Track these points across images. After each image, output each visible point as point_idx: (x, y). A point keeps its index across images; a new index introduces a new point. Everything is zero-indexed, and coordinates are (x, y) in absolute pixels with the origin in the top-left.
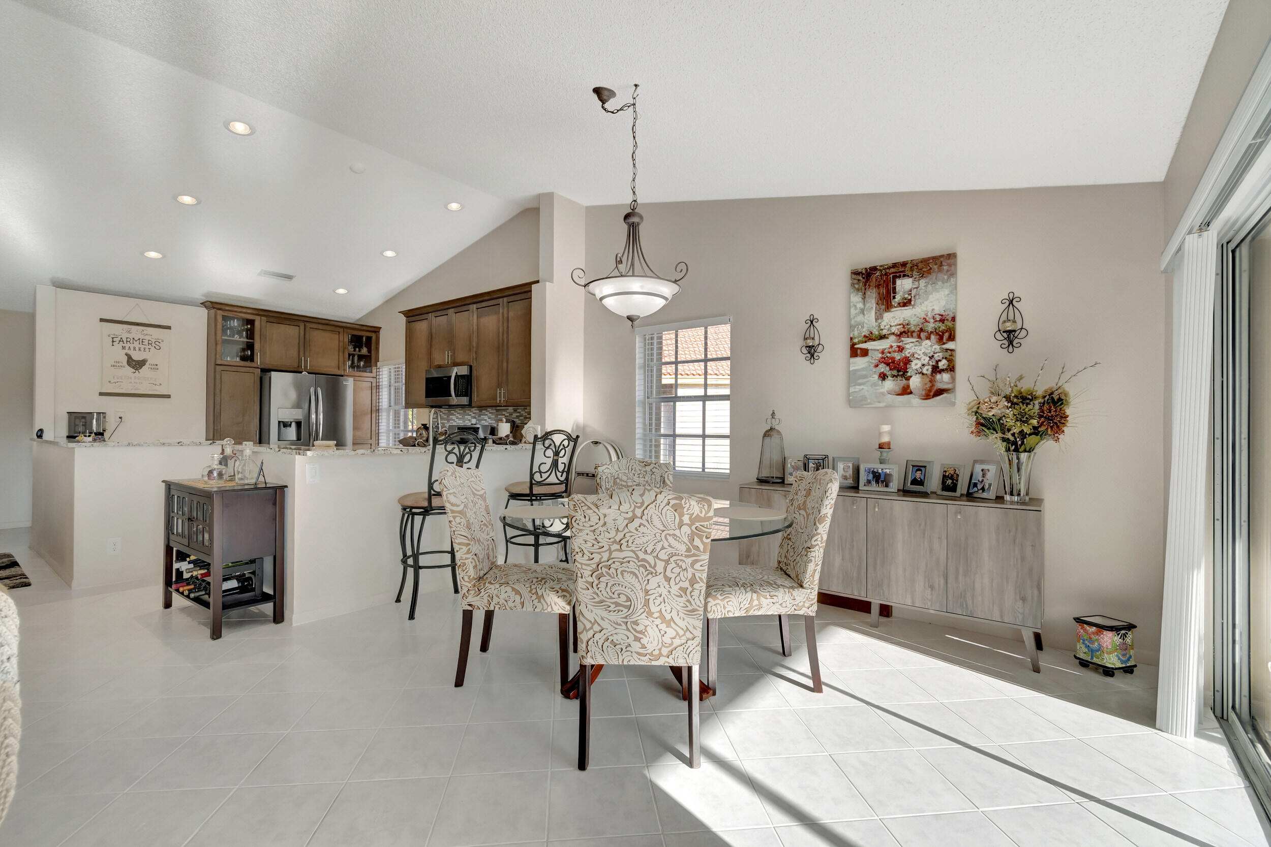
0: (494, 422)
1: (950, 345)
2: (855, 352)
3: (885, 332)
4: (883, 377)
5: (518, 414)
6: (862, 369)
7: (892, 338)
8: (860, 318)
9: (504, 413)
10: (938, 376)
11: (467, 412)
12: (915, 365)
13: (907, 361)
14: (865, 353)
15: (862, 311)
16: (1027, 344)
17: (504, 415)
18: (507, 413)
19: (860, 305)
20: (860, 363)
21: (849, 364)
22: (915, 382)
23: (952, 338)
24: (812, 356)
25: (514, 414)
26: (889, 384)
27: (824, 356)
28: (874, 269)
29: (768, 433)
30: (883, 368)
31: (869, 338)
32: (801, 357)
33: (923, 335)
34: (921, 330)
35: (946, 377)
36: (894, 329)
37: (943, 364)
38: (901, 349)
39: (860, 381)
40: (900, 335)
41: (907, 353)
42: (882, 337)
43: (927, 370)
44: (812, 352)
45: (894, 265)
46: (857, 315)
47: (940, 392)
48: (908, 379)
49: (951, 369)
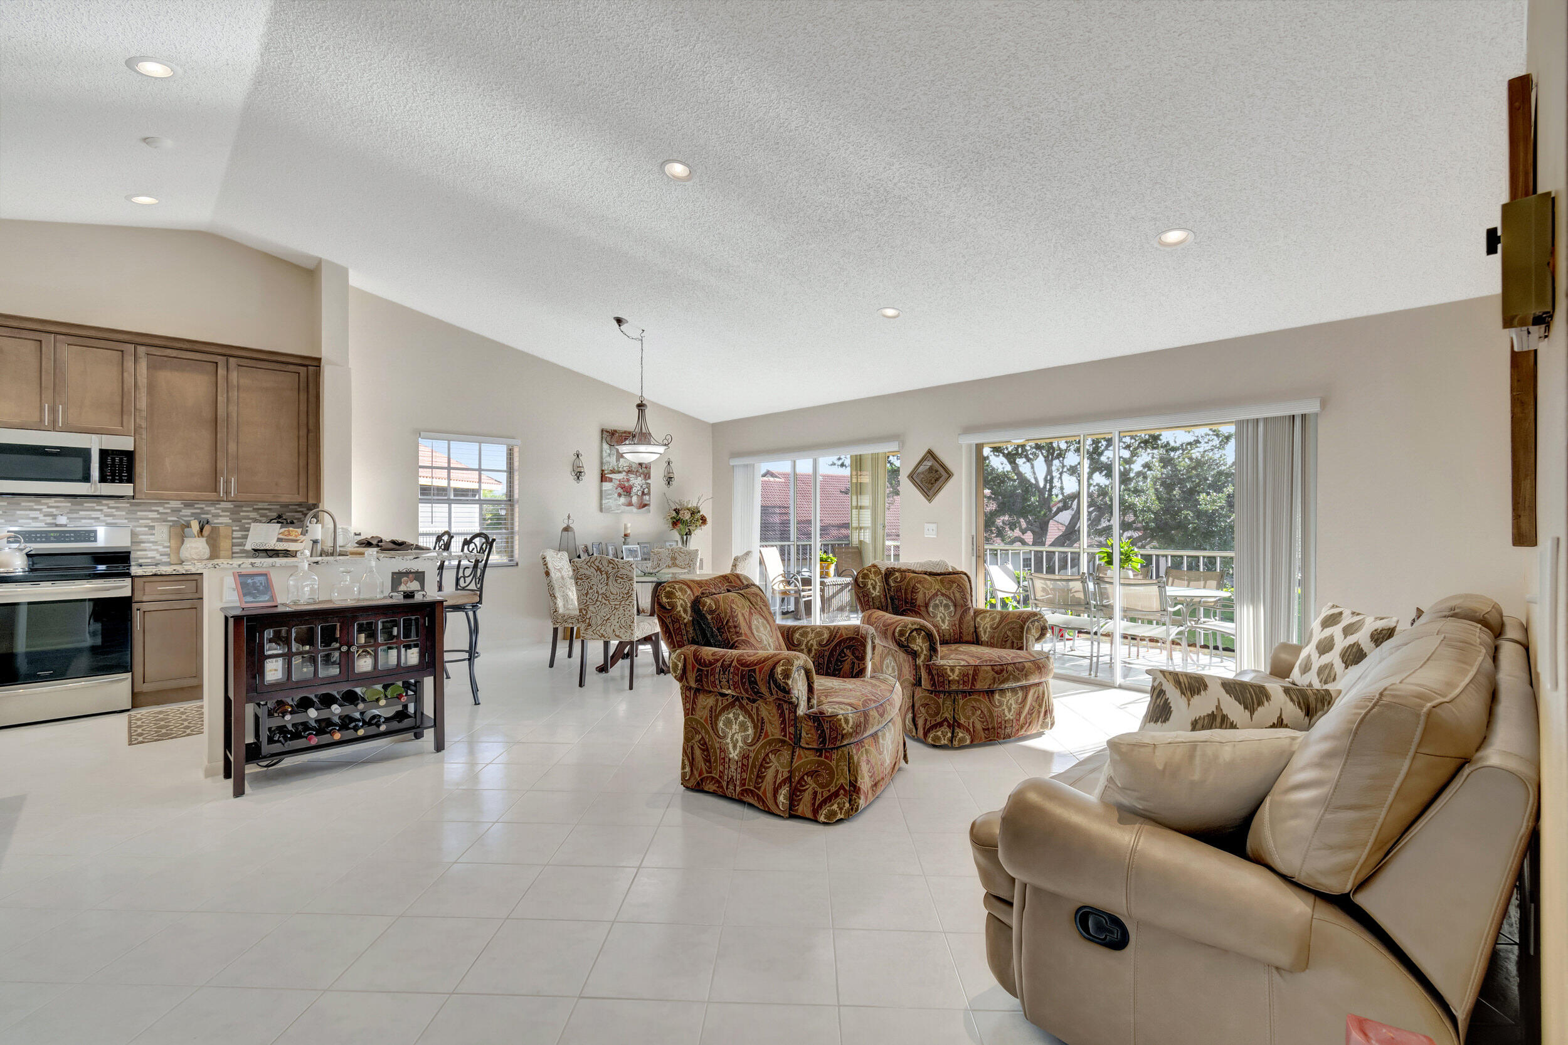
0: (126, 521)
1: (648, 481)
2: (603, 478)
3: (621, 469)
4: (620, 495)
5: (198, 511)
6: (609, 490)
7: (624, 473)
8: (608, 459)
9: (153, 508)
10: (644, 497)
11: (23, 504)
12: (634, 490)
13: (631, 488)
14: (611, 480)
15: (609, 455)
16: (674, 483)
17: (157, 511)
18: (165, 508)
19: (608, 451)
20: (607, 486)
21: (601, 487)
22: (635, 499)
23: (649, 478)
24: (578, 478)
25: (183, 511)
26: (623, 500)
27: (585, 478)
28: (615, 431)
29: (567, 529)
30: (620, 490)
31: (613, 472)
32: (571, 478)
33: (638, 474)
34: (637, 471)
35: (647, 497)
36: (625, 468)
37: (646, 491)
38: (628, 480)
39: (609, 497)
40: (629, 472)
41: (631, 483)
42: (620, 472)
43: (640, 493)
44: (579, 475)
45: (625, 432)
46: (606, 457)
47: (645, 505)
48: (631, 497)
49: (649, 494)
